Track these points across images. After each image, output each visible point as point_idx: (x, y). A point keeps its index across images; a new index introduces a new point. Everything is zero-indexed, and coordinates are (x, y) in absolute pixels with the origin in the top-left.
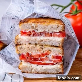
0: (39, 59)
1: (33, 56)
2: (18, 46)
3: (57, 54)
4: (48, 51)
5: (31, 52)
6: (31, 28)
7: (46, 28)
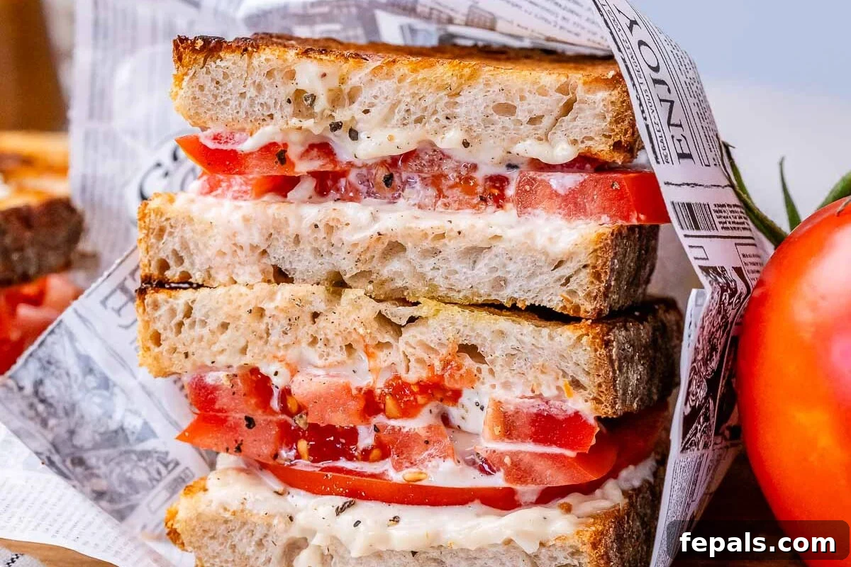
0: (366, 439)
1: (301, 409)
2: (161, 296)
3: (548, 392)
4: (450, 357)
5: (281, 361)
6: (289, 109)
7: (440, 116)
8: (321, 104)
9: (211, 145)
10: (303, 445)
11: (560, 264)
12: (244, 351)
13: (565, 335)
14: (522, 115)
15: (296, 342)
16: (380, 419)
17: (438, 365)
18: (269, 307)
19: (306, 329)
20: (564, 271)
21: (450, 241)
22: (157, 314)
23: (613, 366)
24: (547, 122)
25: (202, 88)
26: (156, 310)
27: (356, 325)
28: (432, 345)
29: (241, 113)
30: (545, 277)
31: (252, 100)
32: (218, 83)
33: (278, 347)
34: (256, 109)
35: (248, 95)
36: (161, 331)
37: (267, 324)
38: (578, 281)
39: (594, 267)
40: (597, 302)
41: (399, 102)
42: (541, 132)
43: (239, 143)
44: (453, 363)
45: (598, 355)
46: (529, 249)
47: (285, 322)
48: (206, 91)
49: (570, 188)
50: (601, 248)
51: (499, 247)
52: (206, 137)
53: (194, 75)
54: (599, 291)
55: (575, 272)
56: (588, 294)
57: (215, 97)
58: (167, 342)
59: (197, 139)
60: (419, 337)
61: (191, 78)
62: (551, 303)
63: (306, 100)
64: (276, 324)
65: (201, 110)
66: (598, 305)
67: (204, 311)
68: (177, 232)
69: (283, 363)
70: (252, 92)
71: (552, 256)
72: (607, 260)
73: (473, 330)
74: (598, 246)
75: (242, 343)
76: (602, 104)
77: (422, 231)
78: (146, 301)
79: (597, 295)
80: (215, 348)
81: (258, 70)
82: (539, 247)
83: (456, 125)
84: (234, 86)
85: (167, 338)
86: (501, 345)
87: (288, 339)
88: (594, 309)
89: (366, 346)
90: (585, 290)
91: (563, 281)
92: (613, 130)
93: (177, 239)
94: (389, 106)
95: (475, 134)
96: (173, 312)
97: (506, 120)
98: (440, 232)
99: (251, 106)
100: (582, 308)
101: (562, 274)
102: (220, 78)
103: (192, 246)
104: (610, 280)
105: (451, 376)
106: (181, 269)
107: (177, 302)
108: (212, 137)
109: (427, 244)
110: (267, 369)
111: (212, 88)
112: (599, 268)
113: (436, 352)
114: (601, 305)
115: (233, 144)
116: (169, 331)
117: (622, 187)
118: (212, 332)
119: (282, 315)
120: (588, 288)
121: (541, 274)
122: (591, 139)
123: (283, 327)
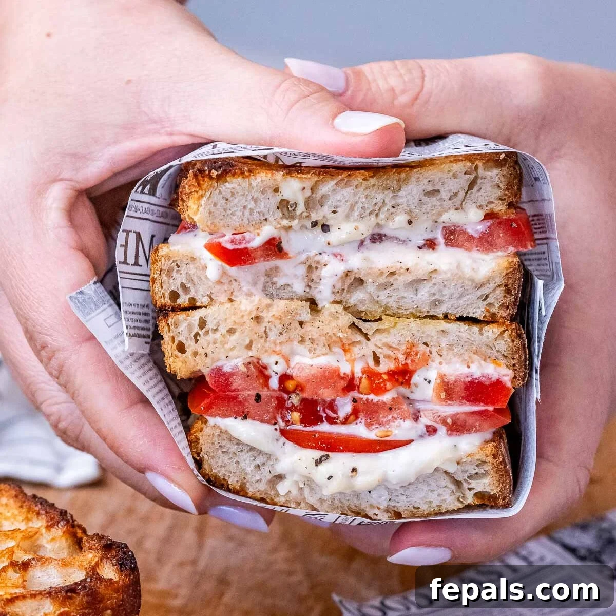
0: (345, 407)
1: (298, 387)
4: (408, 350)
5: (278, 354)
6: (279, 214)
7: (389, 206)
8: (301, 208)
9: (230, 247)
10: (296, 416)
11: (482, 285)
12: (249, 347)
13: (491, 331)
14: (444, 194)
15: (289, 340)
16: (355, 394)
17: (401, 357)
18: (267, 316)
19: (297, 331)
20: (485, 291)
21: (400, 276)
22: (179, 330)
23: (525, 352)
24: (461, 195)
25: (215, 205)
26: (177, 328)
27: (335, 331)
28: (394, 346)
29: (245, 221)
30: (471, 296)
31: (251, 210)
32: (227, 200)
33: (275, 344)
34: (255, 216)
35: (249, 207)
36: (184, 342)
37: (266, 327)
38: (495, 296)
39: (506, 286)
40: (510, 310)
41: (357, 202)
42: (457, 204)
43: (249, 242)
44: (412, 353)
45: (515, 344)
46: (460, 278)
47: (280, 326)
48: (218, 206)
49: (482, 232)
50: (511, 272)
51: (438, 279)
52: (226, 242)
53: (210, 195)
54: (510, 301)
55: (493, 290)
56: (502, 306)
57: (225, 210)
58: (191, 349)
59: (220, 244)
60: (385, 340)
61: (208, 198)
62: (477, 314)
63: (291, 207)
64: (273, 328)
65: (216, 221)
66: (511, 312)
67: (215, 321)
68: (183, 269)
69: (280, 355)
70: (251, 205)
71: (477, 281)
72: (516, 280)
73: (423, 332)
74: (509, 271)
75: (247, 342)
76: (497, 177)
77: (380, 270)
78: (169, 322)
79: (509, 305)
80: (228, 346)
81: (255, 189)
82: (467, 276)
83: (400, 211)
84: (239, 201)
85: (189, 346)
86: (444, 339)
87: (283, 338)
88: (508, 315)
89: (343, 345)
90: (500, 302)
91: (484, 297)
92: (506, 195)
93: (183, 275)
94: (350, 206)
95: (414, 215)
96: (190, 327)
97: (434, 200)
98: (393, 270)
99: (251, 214)
100: (499, 315)
101: (484, 293)
102: (229, 196)
103: (195, 279)
104: (518, 293)
105: (412, 361)
106: (188, 296)
107: (193, 319)
108: (230, 241)
109: (382, 280)
110: (268, 360)
111: (223, 204)
112: (510, 286)
113: (398, 350)
114: (513, 312)
115: (245, 243)
116: (190, 341)
117: (518, 225)
118: (223, 336)
119: (277, 322)
120: (502, 300)
121: (467, 295)
122: (492, 203)
123: (278, 329)
